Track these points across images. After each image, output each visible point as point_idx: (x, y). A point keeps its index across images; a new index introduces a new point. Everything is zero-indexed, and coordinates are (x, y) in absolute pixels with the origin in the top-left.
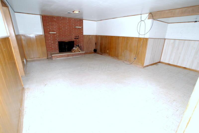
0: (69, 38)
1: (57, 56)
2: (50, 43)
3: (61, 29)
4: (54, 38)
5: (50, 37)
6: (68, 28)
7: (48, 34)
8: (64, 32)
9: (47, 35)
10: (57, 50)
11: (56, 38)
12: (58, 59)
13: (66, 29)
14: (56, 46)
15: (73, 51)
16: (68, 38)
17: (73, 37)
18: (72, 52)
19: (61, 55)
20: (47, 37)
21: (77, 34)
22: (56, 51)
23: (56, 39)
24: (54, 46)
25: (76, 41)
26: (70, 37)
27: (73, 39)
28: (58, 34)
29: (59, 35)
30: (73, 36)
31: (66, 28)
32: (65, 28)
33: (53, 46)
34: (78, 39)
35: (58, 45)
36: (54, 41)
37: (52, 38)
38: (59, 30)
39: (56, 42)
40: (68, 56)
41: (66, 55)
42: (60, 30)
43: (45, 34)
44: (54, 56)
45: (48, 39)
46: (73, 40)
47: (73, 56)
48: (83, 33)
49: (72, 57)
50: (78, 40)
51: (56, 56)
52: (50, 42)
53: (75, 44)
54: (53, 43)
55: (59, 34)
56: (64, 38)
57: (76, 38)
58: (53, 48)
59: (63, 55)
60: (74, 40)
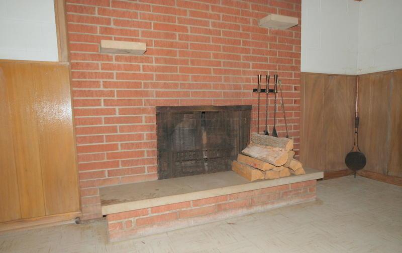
0: (223, 87)
1: (144, 211)
2: (99, 120)
3: (175, 29)
4: (128, 85)
5: (102, 76)
6: (221, 26)
7: (94, 57)
8: (193, 46)
9: (88, 66)
10: (144, 162)
11: (146, 85)
12: (150, 230)
13: (210, 32)
14: (140, 137)
15: (256, 174)
16: (216, 87)
17: (248, 80)
18: (247, 179)
19: (168, 207)
20: (83, 75)
21: (269, 67)
22: (142, 170)
23: (146, 94)
24: (130, 137)
25: (263, 106)
26: (227, 79)
27: (244, 94)
28: (157, 60)
29: (164, 69)
30: (244, 73)
31: (206, 24)
32: (200, 23)
33: (121, 138)
34: (271, 91)
35: (151, 127)
36: (129, 102)
37: (115, 85)
38: (167, 36)
39: (144, 111)
40: (220, 208)
41: (207, 200)
42: (173, 36)
43: (70, 57)
44: (118, 215)
45: (90, 93)
46: (243, 101)
47: (251, 205)
48: (299, 62)
49: (245, 211)
50: (275, 102)
51: (135, 213)
52: (102, 112)
53: (253, 126)
54: (119, 120)
55: (166, 61)
56: (190, 87)
57: (263, 91)
58: (120, 150)
59: (187, 203)
60: (250, 98)
